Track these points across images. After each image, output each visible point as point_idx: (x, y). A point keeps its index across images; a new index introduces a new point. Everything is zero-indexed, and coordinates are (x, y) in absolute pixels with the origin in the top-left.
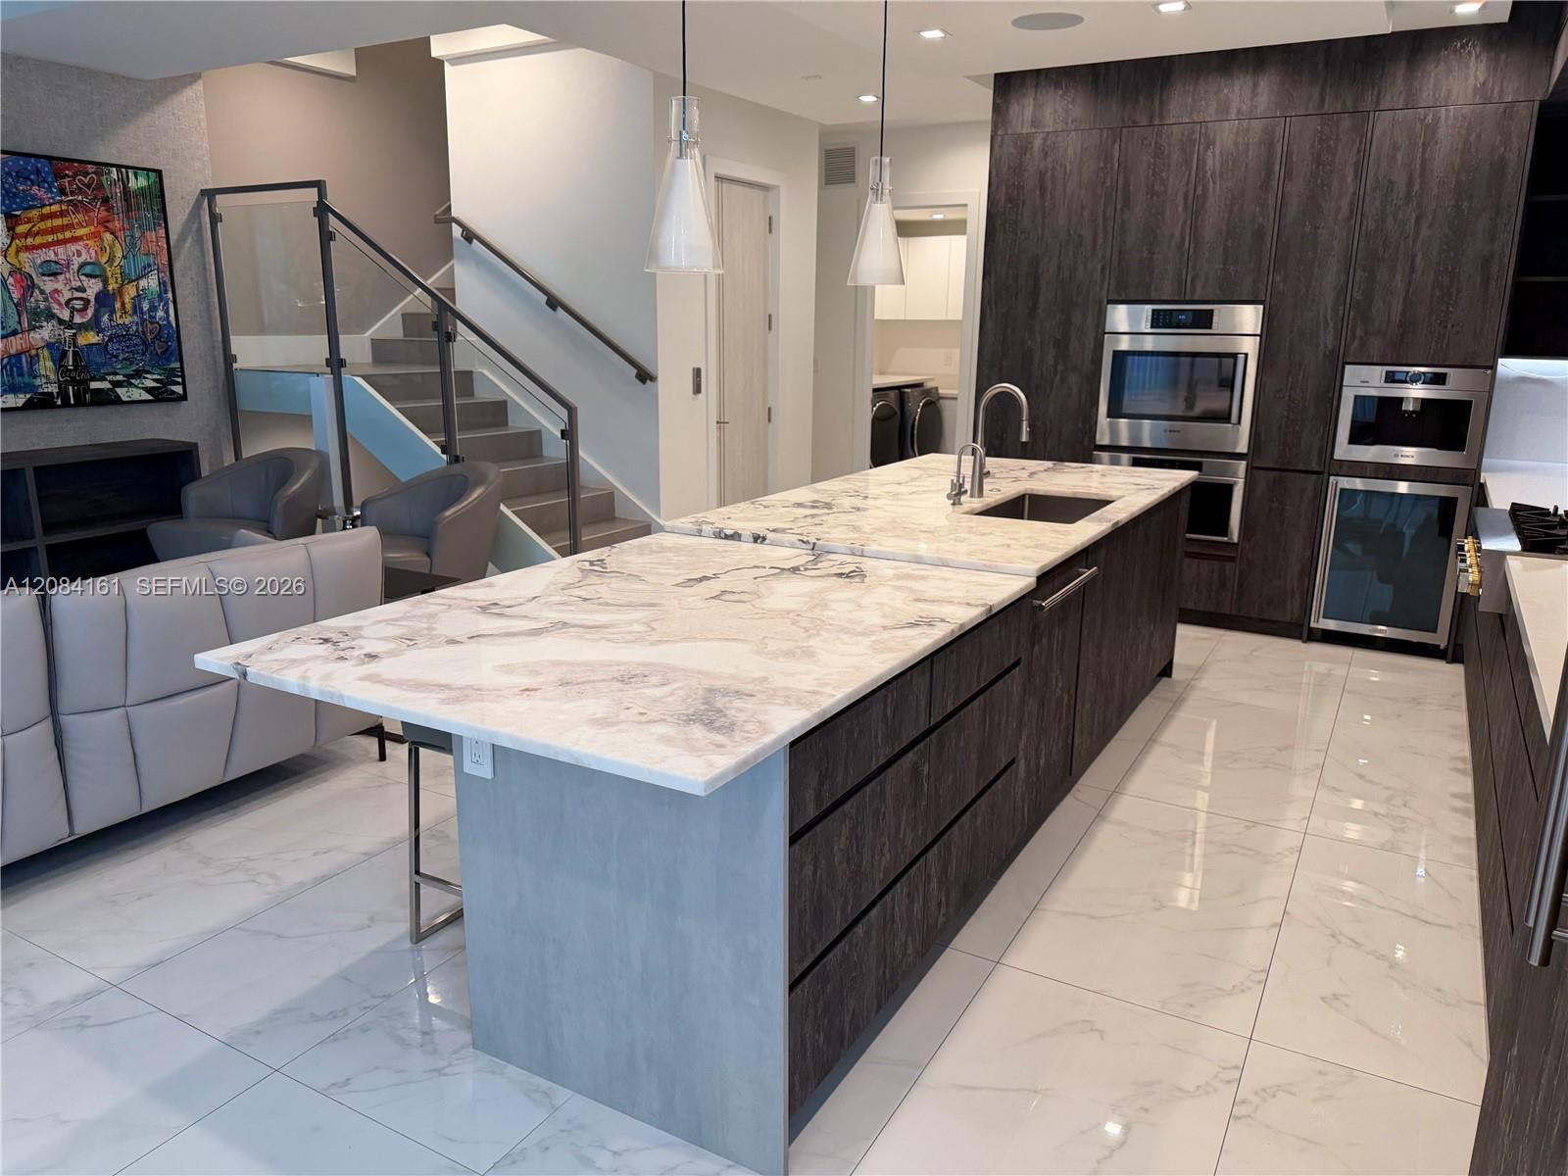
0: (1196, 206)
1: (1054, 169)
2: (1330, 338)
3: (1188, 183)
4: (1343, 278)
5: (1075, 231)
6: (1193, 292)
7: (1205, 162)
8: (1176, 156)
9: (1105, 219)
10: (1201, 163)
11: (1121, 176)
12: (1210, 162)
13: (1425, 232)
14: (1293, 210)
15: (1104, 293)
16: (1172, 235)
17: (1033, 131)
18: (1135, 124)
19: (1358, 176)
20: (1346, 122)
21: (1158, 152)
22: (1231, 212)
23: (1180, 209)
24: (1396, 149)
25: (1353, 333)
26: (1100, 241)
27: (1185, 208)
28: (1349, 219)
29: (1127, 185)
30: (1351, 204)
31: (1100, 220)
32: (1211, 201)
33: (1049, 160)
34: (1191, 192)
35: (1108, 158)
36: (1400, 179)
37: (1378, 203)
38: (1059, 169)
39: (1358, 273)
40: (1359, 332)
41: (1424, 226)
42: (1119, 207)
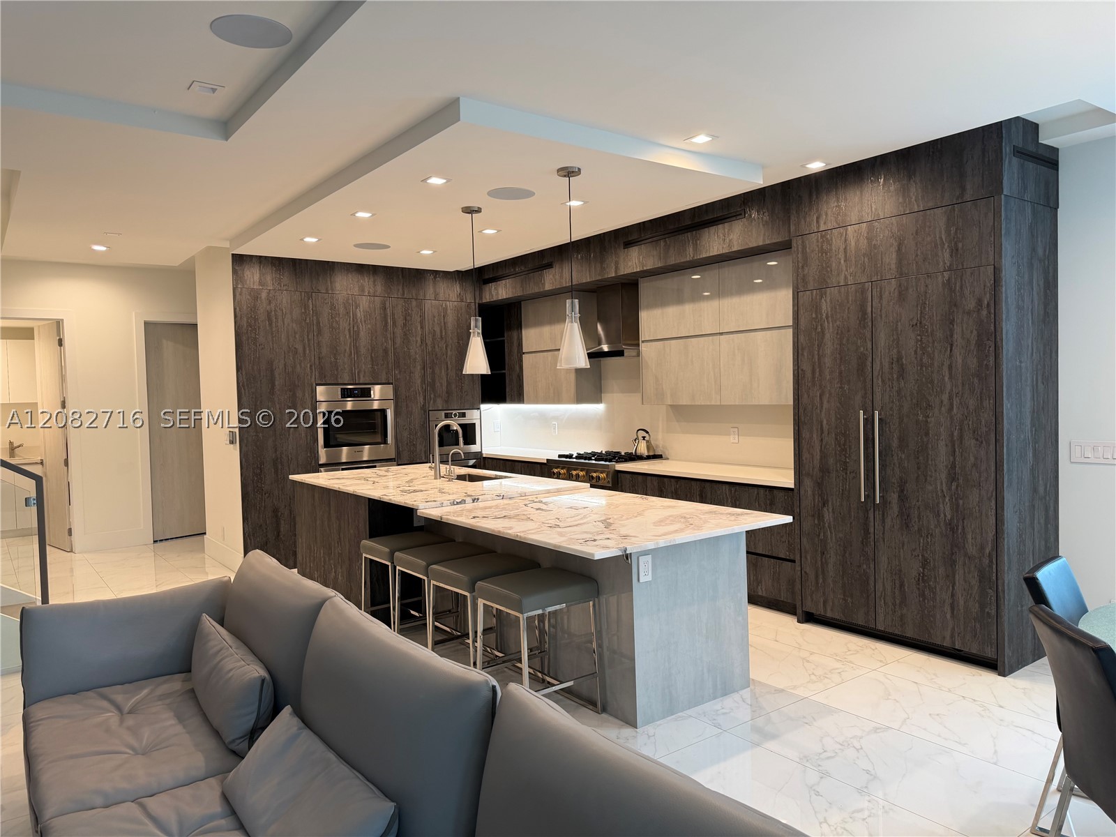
0: (355, 336)
1: (275, 311)
2: (422, 399)
3: (349, 324)
4: (423, 372)
5: (292, 346)
6: (359, 380)
7: (356, 315)
8: (342, 310)
9: (308, 340)
10: (355, 315)
11: (315, 318)
12: (359, 315)
13: (449, 353)
14: (398, 341)
15: (313, 379)
16: (345, 350)
17: (261, 287)
18: (319, 292)
19: (422, 327)
20: (414, 303)
21: (333, 307)
22: (372, 340)
23: (347, 337)
24: (434, 317)
25: (430, 397)
26: (308, 352)
27: (350, 336)
28: (421, 346)
29: (318, 323)
30: (421, 340)
31: (306, 340)
32: (362, 334)
33: (273, 305)
34: (352, 329)
35: (306, 307)
36: (437, 329)
37: (431, 339)
38: (279, 311)
39: (428, 370)
40: (432, 396)
41: (449, 350)
42: (315, 334)
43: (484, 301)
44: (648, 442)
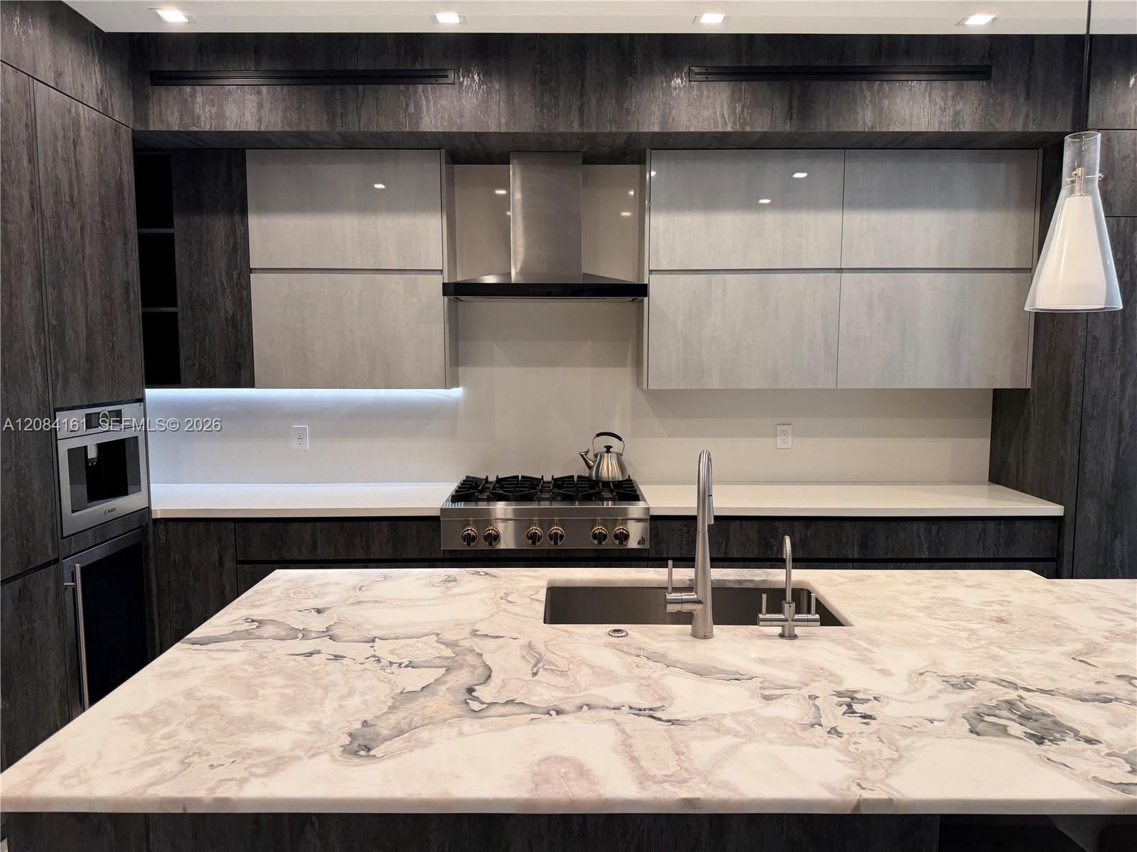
2: (38, 376)
19: (31, 160)
24: (55, 138)
25: (56, 370)
36: (63, 175)
37: (51, 201)
39: (49, 289)
40: (59, 368)
43: (155, 125)
44: (619, 455)
